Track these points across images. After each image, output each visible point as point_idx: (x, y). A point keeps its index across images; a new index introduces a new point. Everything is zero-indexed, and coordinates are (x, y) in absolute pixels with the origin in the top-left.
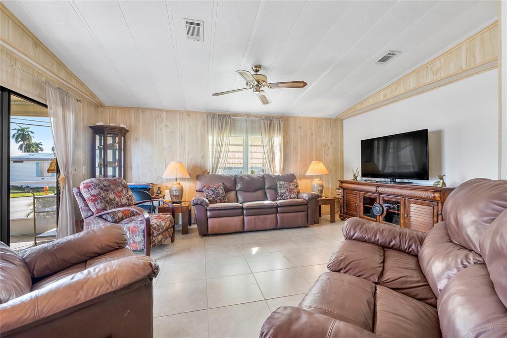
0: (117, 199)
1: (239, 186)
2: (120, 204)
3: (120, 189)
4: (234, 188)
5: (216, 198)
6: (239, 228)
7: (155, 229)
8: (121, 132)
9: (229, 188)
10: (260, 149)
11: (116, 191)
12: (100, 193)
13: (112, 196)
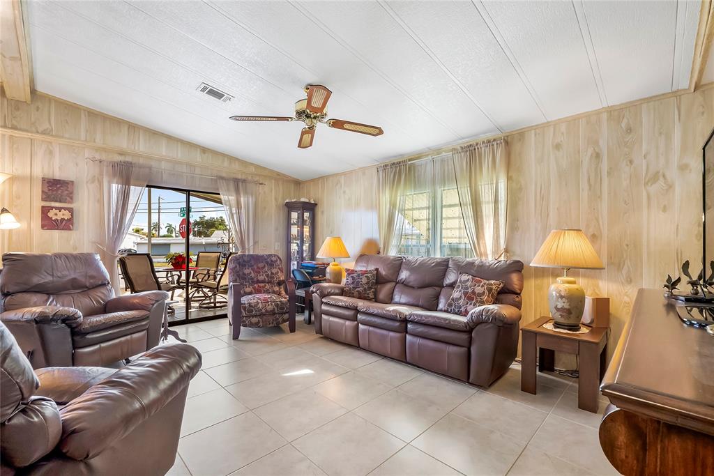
0: (253, 275)
1: (404, 275)
2: (255, 280)
3: (261, 265)
4: (394, 278)
5: (354, 288)
6: (349, 337)
7: (245, 308)
8: (311, 207)
9: (386, 277)
10: (457, 211)
11: (255, 267)
12: (236, 266)
13: (247, 271)
